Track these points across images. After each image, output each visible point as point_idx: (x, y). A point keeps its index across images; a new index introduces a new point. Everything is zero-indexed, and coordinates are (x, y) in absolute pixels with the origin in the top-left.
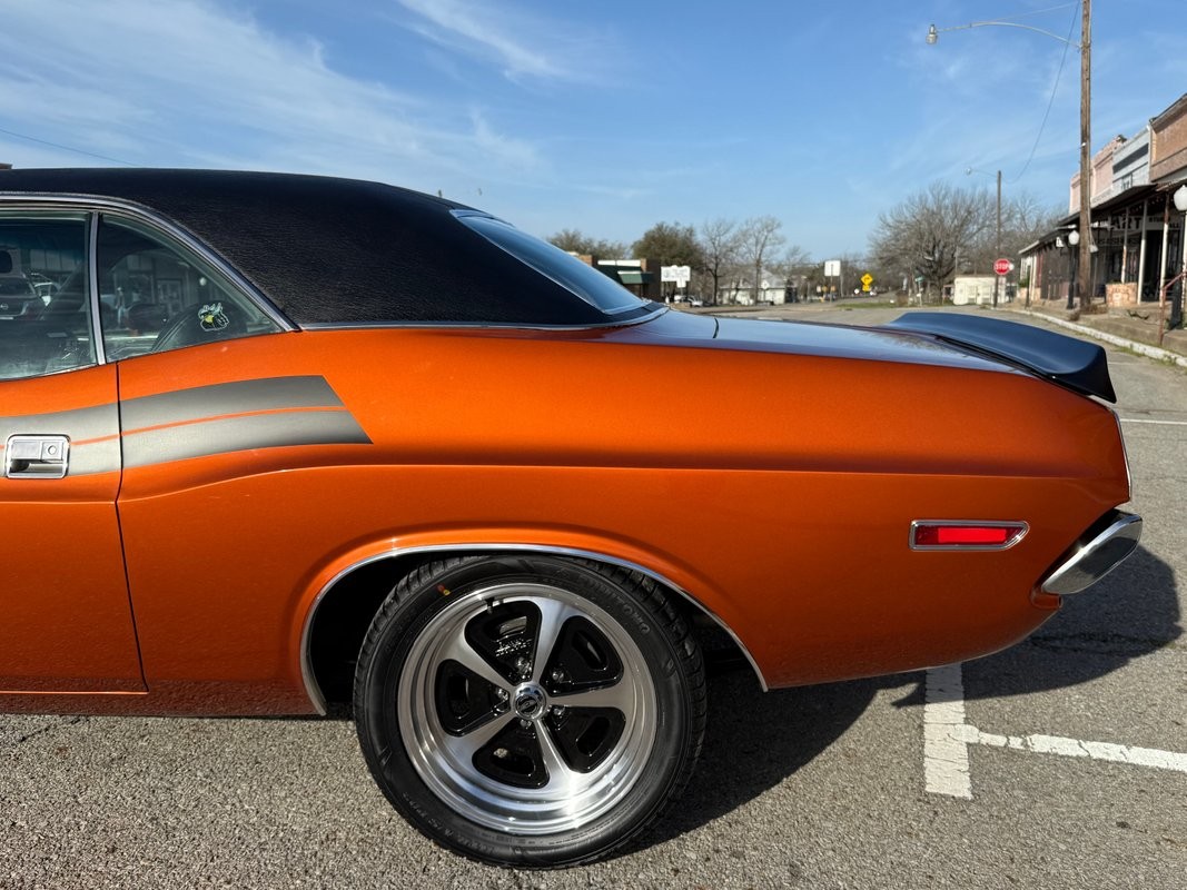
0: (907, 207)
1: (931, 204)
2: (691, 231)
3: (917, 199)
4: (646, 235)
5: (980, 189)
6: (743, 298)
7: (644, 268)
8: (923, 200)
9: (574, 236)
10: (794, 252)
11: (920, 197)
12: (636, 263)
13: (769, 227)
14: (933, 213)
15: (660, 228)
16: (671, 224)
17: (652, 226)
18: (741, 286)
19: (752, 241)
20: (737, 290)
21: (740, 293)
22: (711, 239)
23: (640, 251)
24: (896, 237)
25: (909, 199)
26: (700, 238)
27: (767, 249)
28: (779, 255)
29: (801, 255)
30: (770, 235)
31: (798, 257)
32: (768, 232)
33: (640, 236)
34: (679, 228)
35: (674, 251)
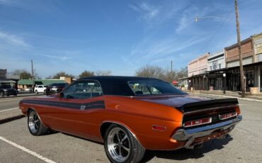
0: (141, 69)
4: (82, 73)
8: (144, 68)
14: (147, 70)
34: (90, 72)
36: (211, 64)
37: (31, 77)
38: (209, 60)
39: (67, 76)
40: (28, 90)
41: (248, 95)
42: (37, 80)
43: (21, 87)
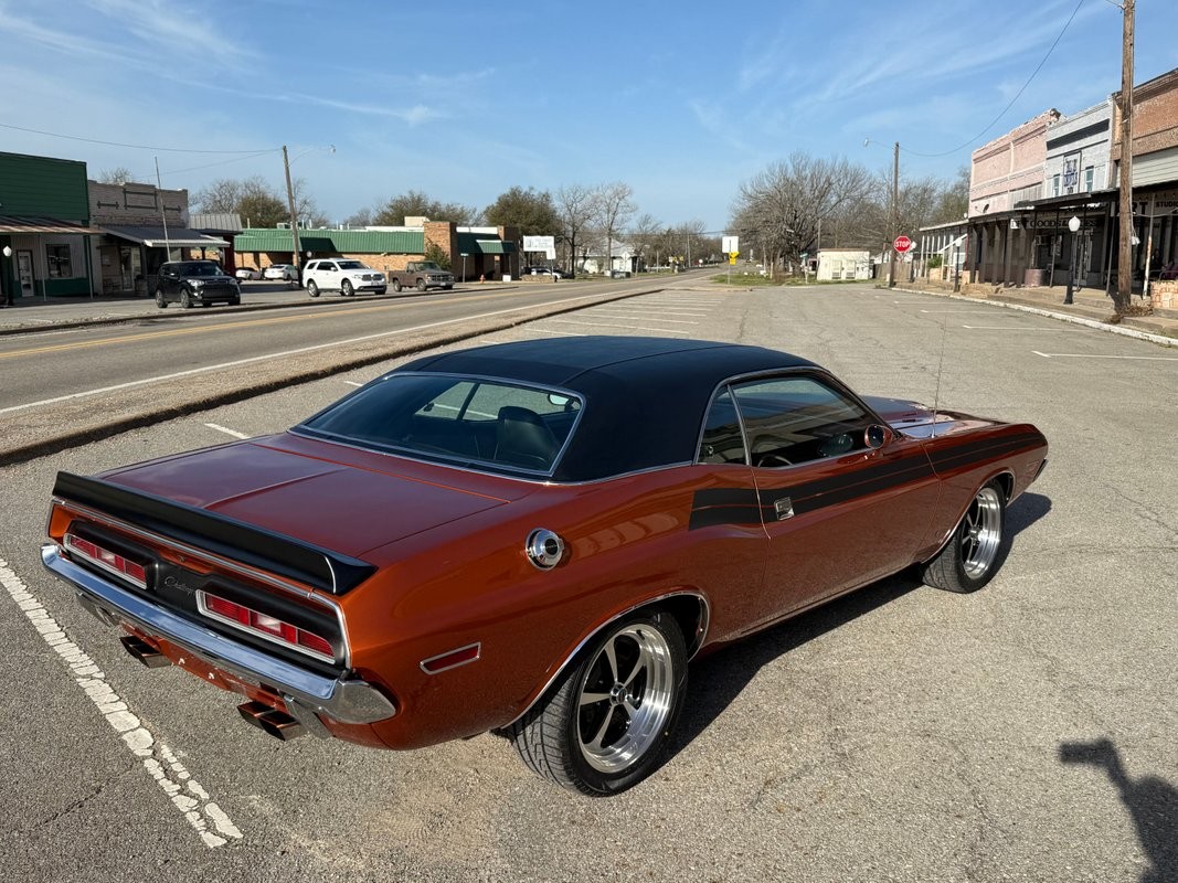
0: (767, 177)
1: (792, 175)
2: (546, 196)
3: (777, 170)
4: (499, 199)
5: (840, 160)
6: (591, 267)
7: (502, 236)
8: (783, 169)
9: (419, 199)
10: (646, 220)
11: (781, 167)
12: (493, 230)
13: (621, 194)
14: (793, 183)
15: (514, 193)
16: (525, 189)
17: (506, 191)
18: (588, 254)
19: (603, 207)
20: (585, 258)
21: (588, 261)
22: (568, 206)
23: (495, 216)
24: (757, 209)
25: (769, 170)
26: (557, 204)
27: (619, 217)
28: (630, 224)
29: (652, 226)
30: (622, 203)
31: (649, 226)
32: (620, 199)
33: (494, 201)
34: (535, 193)
35: (532, 218)
36: (1058, 167)
37: (286, 218)
38: (1052, 145)
39: (434, 214)
40: (274, 273)
41: (1137, 311)
42: (310, 231)
43: (249, 260)
